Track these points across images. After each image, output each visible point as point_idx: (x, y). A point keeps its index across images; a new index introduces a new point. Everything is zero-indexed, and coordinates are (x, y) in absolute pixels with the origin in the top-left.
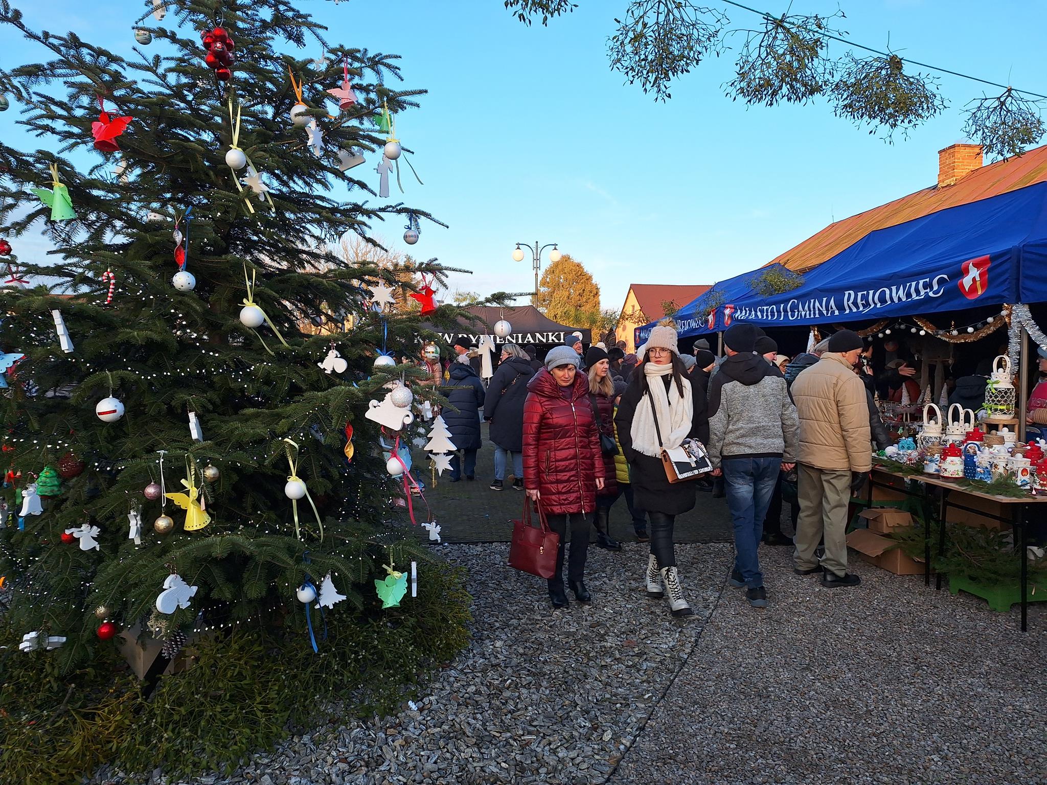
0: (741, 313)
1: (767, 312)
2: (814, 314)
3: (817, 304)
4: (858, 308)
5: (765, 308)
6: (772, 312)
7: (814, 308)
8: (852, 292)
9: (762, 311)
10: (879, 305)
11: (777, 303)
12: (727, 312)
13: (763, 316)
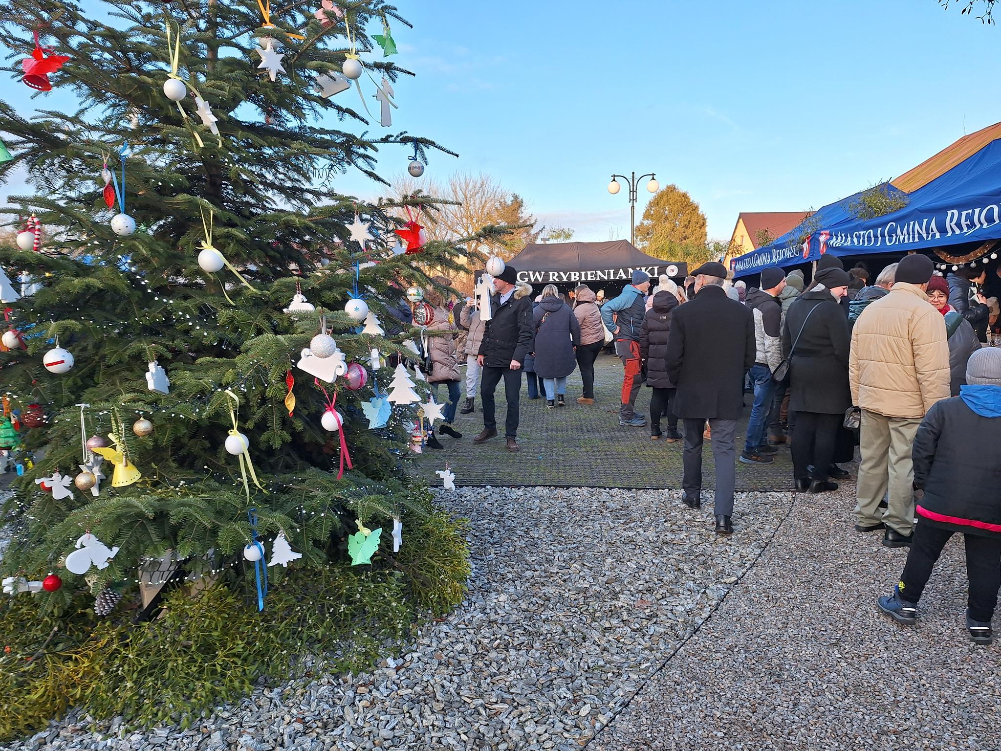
0: (837, 239)
1: (864, 238)
2: (914, 237)
3: (917, 227)
4: (961, 229)
5: (862, 233)
6: (869, 238)
7: (913, 231)
8: (955, 212)
9: (858, 237)
10: (985, 225)
11: (874, 227)
12: (822, 238)
13: (859, 243)
